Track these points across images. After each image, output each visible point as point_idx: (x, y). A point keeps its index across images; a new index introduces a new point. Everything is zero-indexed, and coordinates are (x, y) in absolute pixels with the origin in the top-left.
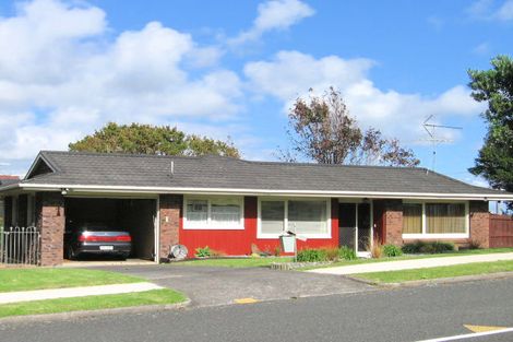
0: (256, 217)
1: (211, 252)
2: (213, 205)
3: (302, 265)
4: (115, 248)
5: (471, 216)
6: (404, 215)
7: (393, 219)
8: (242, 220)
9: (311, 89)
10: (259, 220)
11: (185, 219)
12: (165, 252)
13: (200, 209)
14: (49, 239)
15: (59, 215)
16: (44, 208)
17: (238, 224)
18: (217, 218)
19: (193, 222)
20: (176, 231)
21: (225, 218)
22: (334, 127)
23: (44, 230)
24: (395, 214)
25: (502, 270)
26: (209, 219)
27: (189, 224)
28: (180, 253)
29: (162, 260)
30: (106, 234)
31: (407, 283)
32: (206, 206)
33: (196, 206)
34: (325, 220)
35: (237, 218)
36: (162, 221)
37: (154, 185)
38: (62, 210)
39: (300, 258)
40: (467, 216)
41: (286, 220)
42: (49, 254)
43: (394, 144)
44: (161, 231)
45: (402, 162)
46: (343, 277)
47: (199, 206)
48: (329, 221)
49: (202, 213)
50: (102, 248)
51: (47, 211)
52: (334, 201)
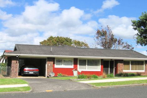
0: (77, 64)
1: (62, 75)
2: (64, 61)
3: (79, 80)
4: (34, 73)
5: (145, 65)
6: (124, 64)
7: (120, 66)
8: (73, 65)
9: (102, 26)
10: (78, 65)
11: (55, 65)
12: (49, 74)
13: (60, 62)
14: (14, 70)
15: (17, 63)
16: (12, 61)
17: (72, 66)
18: (66, 65)
19: (58, 66)
20: (52, 68)
21: (68, 65)
22: (108, 38)
23: (12, 67)
24: (121, 64)
25: (138, 83)
26: (63, 65)
27: (56, 66)
28: (53, 75)
29: (48, 77)
30: (31, 69)
31: (104, 86)
32: (62, 61)
33: (59, 61)
34: (99, 66)
35: (71, 65)
36: (48, 65)
37: (45, 55)
38: (18, 62)
39: (79, 78)
40: (144, 65)
41: (87, 65)
42: (14, 74)
43: (126, 43)
44: (48, 68)
45: (128, 48)
46: (86, 84)
47: (60, 61)
48: (100, 66)
49: (61, 63)
50: (30, 73)
51: (13, 62)
52: (102, 60)
